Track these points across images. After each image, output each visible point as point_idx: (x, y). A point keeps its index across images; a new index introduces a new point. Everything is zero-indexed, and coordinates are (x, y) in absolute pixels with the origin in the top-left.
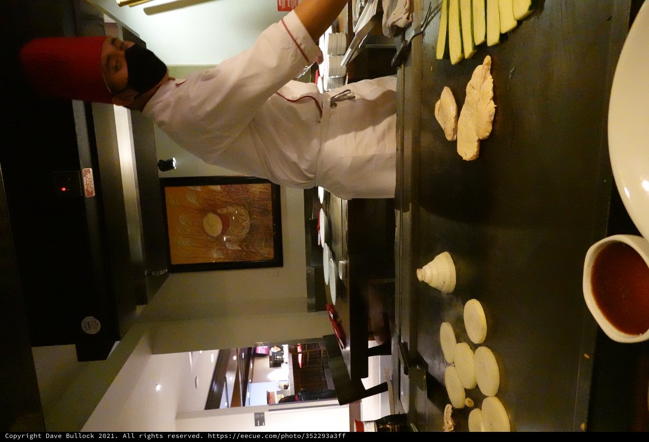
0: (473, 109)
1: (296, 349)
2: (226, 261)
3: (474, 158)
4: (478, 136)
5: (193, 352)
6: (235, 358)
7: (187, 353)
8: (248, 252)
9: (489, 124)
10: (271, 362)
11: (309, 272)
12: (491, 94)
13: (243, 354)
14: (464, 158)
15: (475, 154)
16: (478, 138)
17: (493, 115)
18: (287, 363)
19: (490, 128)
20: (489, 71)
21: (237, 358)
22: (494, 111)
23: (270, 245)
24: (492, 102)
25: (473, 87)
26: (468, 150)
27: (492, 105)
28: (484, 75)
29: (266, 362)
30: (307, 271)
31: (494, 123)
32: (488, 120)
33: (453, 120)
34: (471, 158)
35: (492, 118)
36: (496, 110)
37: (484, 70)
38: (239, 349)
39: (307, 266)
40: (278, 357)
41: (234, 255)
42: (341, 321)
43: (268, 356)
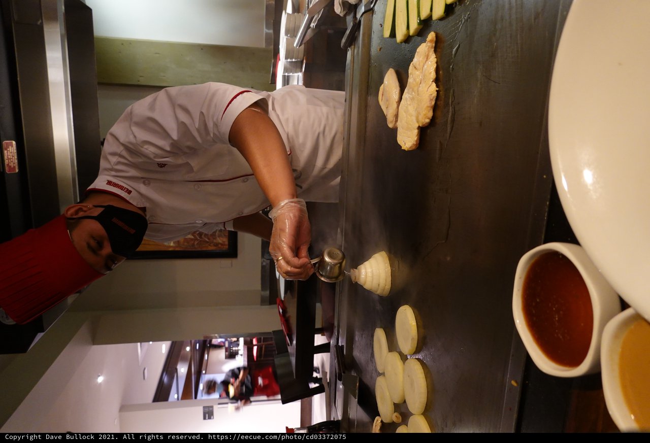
0: (415, 92)
1: (252, 341)
2: (177, 249)
3: (414, 148)
4: (418, 122)
5: (143, 344)
6: (188, 349)
7: (136, 344)
8: (201, 241)
9: (429, 108)
10: (227, 353)
11: (264, 264)
12: (433, 75)
13: (198, 345)
14: (404, 147)
15: (415, 143)
16: (417, 125)
17: (435, 99)
18: (241, 355)
19: (430, 114)
20: (433, 49)
21: (191, 350)
22: (435, 94)
23: (225, 236)
24: (434, 85)
25: (415, 68)
26: (407, 139)
27: (434, 87)
28: (427, 53)
29: (222, 353)
30: (262, 263)
31: (435, 108)
32: (429, 105)
33: (395, 105)
34: (410, 148)
35: (433, 103)
36: (437, 94)
37: (427, 47)
38: (193, 341)
39: (262, 258)
40: (234, 349)
41: (186, 244)
42: (289, 317)
43: (224, 348)
